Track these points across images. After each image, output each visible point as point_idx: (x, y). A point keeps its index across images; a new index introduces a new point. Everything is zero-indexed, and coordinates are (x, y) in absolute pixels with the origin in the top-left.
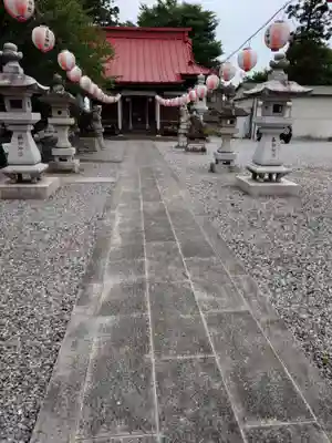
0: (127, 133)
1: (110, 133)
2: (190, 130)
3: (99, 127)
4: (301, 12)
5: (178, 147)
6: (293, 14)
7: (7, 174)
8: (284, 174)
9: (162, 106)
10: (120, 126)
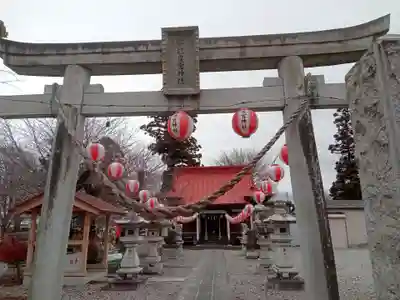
0: (203, 243)
1: (189, 244)
2: (248, 241)
3: (180, 239)
5: (242, 255)
9: (230, 224)
10: (198, 238)
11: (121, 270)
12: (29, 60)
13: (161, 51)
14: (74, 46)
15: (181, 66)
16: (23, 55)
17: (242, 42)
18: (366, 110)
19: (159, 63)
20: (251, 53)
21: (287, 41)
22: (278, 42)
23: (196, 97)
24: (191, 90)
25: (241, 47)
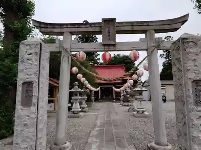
0: (102, 100)
1: (97, 100)
2: (124, 99)
3: (93, 98)
4: (165, 56)
5: (120, 105)
6: (163, 57)
7: (72, 112)
8: (145, 111)
9: (115, 91)
10: (100, 98)
11: (73, 110)
12: (49, 30)
13: (100, 27)
14: (67, 25)
15: (109, 33)
16: (47, 28)
17: (132, 24)
18: (176, 59)
19: (101, 32)
20: (136, 28)
21: (150, 24)
22: (146, 24)
23: (114, 45)
24: (112, 43)
25: (132, 26)
